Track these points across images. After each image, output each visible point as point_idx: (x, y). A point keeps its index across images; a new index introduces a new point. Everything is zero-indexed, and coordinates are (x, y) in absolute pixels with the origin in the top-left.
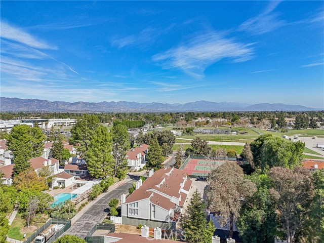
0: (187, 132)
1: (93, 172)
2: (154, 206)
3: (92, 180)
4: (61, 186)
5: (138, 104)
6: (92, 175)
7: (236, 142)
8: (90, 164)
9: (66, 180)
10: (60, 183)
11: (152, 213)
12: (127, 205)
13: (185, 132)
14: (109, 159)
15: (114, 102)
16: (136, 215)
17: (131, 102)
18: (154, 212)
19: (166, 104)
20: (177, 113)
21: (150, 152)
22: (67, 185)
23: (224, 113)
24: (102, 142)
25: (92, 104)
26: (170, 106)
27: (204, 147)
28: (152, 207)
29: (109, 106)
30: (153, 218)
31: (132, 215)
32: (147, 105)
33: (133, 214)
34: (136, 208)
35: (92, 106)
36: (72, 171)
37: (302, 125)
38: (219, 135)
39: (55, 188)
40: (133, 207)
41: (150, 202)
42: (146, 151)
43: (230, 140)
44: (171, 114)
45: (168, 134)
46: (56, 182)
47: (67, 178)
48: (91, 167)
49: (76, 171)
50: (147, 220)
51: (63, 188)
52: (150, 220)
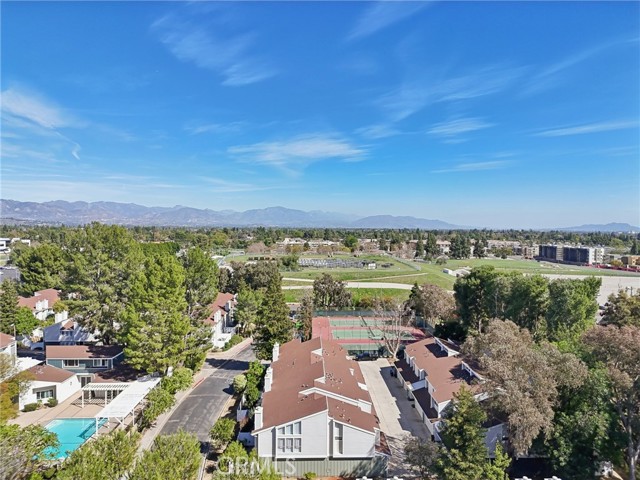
0: (284, 264)
1: (141, 361)
2: (340, 427)
3: (134, 379)
4: (45, 401)
5: (143, 209)
6: (139, 367)
7: (380, 281)
8: (133, 340)
9: (58, 384)
10: (40, 393)
11: (336, 443)
12: (274, 431)
13: (281, 264)
14: (183, 328)
15: (83, 204)
16: (296, 451)
17: (126, 205)
18: (340, 439)
19: (206, 210)
20: (234, 229)
21: (265, 307)
22: (61, 397)
23: (327, 230)
24: (161, 288)
25: (27, 204)
26: (215, 215)
27: (338, 294)
28: (336, 431)
29: (73, 212)
30: (336, 454)
31: (288, 455)
32: (164, 212)
33: (287, 451)
34: (296, 435)
35: (29, 210)
36: (71, 363)
37: (463, 252)
38: (348, 270)
39: (29, 408)
40: (288, 435)
41: (329, 419)
42: (227, 304)
43: (369, 278)
44: (225, 231)
45: (268, 270)
46: (30, 391)
47: (61, 381)
48: (135, 348)
49: (82, 362)
50: (323, 459)
51: (52, 404)
52: (331, 458)
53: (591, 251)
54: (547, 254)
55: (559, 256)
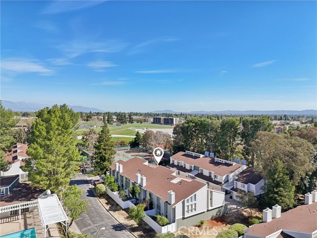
2: (211, 193)
12: (184, 201)
16: (194, 211)
18: (211, 199)
31: (190, 214)
34: (194, 202)
40: (190, 203)
52: (208, 211)
53: (174, 119)
54: (157, 121)
55: (162, 121)
